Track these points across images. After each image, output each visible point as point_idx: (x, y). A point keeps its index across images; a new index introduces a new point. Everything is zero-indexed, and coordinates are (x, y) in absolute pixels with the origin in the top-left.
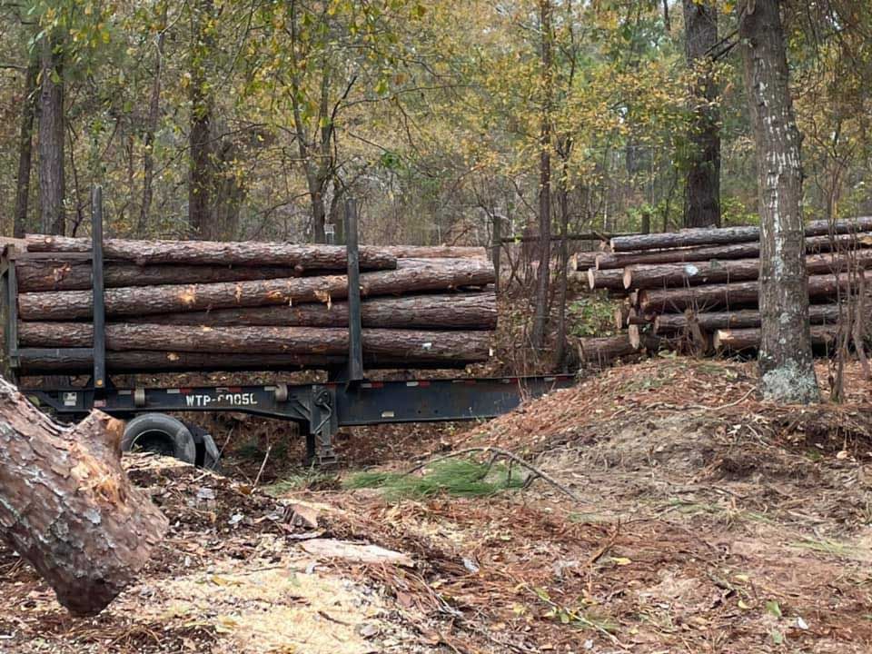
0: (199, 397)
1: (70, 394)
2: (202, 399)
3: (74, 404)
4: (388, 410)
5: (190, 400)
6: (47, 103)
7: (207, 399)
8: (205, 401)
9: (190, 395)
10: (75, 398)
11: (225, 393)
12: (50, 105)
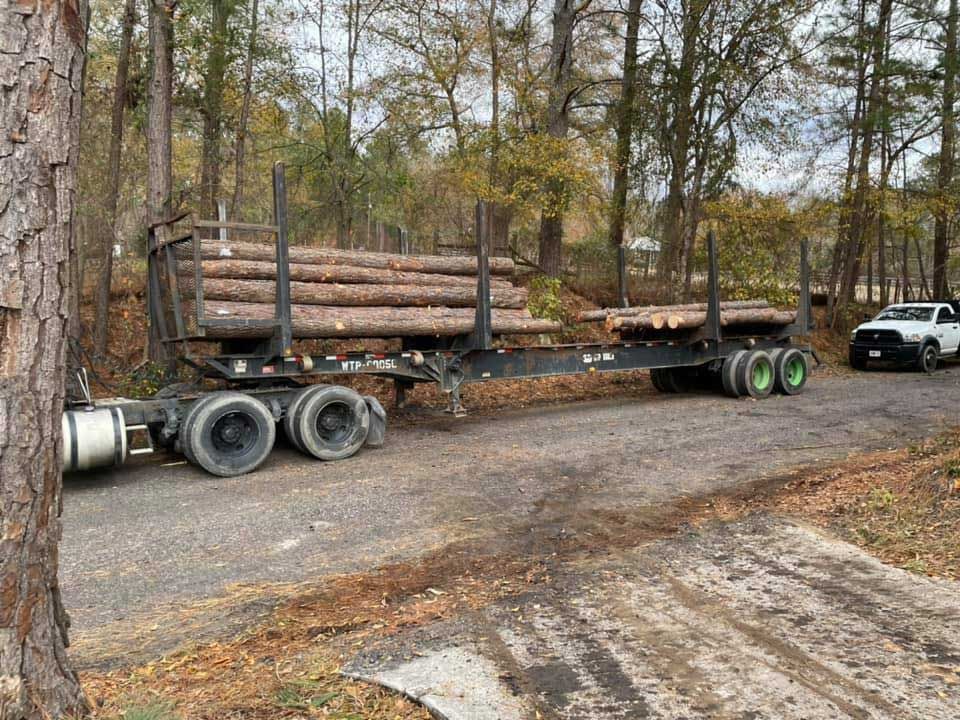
0: (352, 363)
1: (240, 361)
2: (354, 365)
3: (244, 370)
4: (486, 371)
5: (345, 365)
6: (159, 91)
7: (358, 364)
8: (357, 367)
9: (345, 361)
10: (245, 364)
11: (373, 359)
12: (162, 93)
